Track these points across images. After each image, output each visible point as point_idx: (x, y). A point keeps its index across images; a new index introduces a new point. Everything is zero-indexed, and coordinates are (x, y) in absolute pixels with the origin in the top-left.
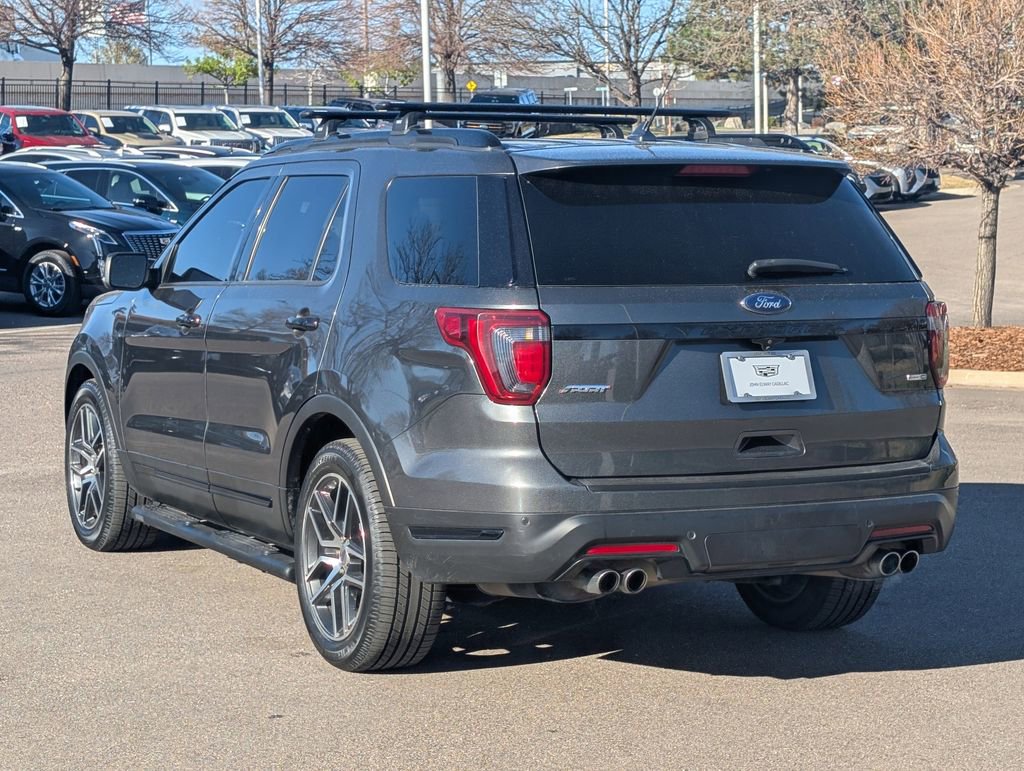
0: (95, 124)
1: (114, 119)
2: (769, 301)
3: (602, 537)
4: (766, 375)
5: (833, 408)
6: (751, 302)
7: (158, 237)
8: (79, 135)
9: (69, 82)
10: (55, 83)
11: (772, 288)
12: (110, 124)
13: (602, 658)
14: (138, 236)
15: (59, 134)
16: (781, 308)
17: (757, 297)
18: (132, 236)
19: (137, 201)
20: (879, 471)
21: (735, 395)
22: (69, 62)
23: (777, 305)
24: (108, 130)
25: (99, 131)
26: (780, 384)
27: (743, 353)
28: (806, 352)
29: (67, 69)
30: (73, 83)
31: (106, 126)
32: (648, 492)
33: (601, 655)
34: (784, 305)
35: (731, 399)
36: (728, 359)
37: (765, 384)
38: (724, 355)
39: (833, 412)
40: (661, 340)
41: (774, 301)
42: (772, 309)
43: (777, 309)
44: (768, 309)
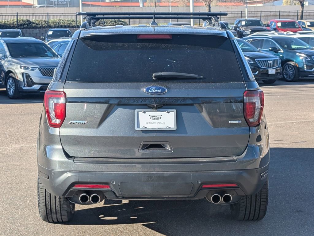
0: (305, 25)
1: (311, 23)
2: (156, 89)
3: (77, 181)
4: (155, 119)
5: (187, 133)
6: (147, 90)
7: (267, 60)
8: (297, 28)
9: (302, 12)
10: (297, 12)
11: (158, 84)
12: (309, 24)
13: (143, 225)
14: (261, 60)
15: (291, 28)
16: (161, 92)
17: (150, 88)
18: (258, 61)
19: (270, 49)
20: (207, 160)
21: (138, 126)
22: (302, 5)
23: (160, 91)
24: (308, 26)
25: (305, 26)
26: (161, 123)
27: (145, 110)
28: (175, 111)
29: (302, 7)
30: (304, 12)
31: (308, 25)
32: (99, 164)
33: (142, 224)
34: (163, 90)
35: (136, 128)
36: (138, 112)
37: (154, 123)
38: (136, 111)
39: (186, 135)
40: (107, 105)
41: (158, 89)
42: (157, 92)
43: (159, 93)
44: (155, 93)
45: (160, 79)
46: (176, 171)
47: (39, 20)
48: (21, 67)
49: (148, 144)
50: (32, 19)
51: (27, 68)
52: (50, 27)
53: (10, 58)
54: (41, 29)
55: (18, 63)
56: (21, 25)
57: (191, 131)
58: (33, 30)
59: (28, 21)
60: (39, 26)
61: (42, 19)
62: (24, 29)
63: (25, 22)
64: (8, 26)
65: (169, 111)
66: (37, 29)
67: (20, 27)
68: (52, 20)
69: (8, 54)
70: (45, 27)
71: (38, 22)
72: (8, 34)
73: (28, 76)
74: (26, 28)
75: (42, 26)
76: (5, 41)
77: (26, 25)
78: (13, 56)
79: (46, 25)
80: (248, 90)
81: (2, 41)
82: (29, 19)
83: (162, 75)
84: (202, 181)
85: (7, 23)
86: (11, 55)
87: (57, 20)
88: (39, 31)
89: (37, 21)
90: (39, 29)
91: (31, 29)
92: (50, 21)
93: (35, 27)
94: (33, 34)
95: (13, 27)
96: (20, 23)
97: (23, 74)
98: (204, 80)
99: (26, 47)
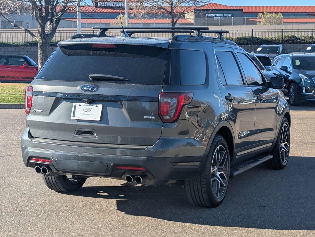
2: (87, 87)
4: (86, 111)
5: (108, 124)
6: (81, 87)
17: (84, 86)
21: (74, 116)
26: (90, 114)
27: (81, 104)
28: (101, 105)
34: (93, 89)
35: (72, 118)
36: (75, 105)
37: (85, 114)
38: (74, 104)
39: (108, 126)
40: (55, 98)
41: (89, 87)
42: (88, 90)
43: (90, 90)
44: (87, 90)
45: (95, 79)
46: (96, 154)
47: (305, 36)
49: (83, 131)
50: (298, 35)
54: (305, 44)
56: (286, 41)
57: (113, 122)
58: (297, 46)
60: (304, 41)
61: (308, 35)
62: (288, 45)
63: (290, 38)
64: (274, 41)
65: (97, 105)
66: (301, 45)
67: (285, 43)
71: (303, 38)
72: (268, 50)
74: (290, 43)
75: (307, 41)
77: (291, 40)
79: (311, 41)
80: (164, 91)
82: (294, 35)
83: (95, 77)
84: (115, 163)
85: (274, 38)
88: (303, 46)
89: (303, 36)
90: (303, 45)
91: (295, 45)
93: (300, 43)
94: (296, 49)
95: (278, 42)
96: (285, 39)
98: (129, 81)
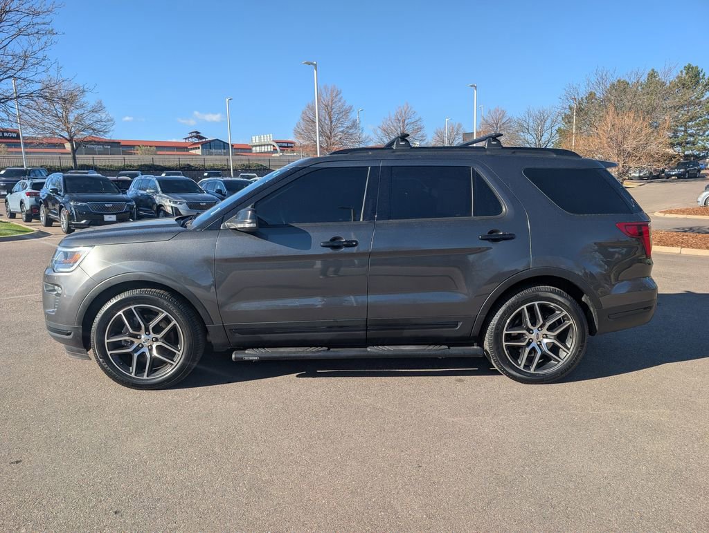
48: (170, 201)
51: (176, 203)
52: (206, 170)
53: (161, 193)
55: (168, 198)
59: (188, 165)
68: (207, 164)
69: (159, 189)
70: (202, 170)
73: (176, 209)
76: (157, 179)
78: (164, 192)
81: (155, 179)
86: (162, 190)
87: (211, 164)
92: (206, 165)
97: (172, 207)
99: (177, 184)
